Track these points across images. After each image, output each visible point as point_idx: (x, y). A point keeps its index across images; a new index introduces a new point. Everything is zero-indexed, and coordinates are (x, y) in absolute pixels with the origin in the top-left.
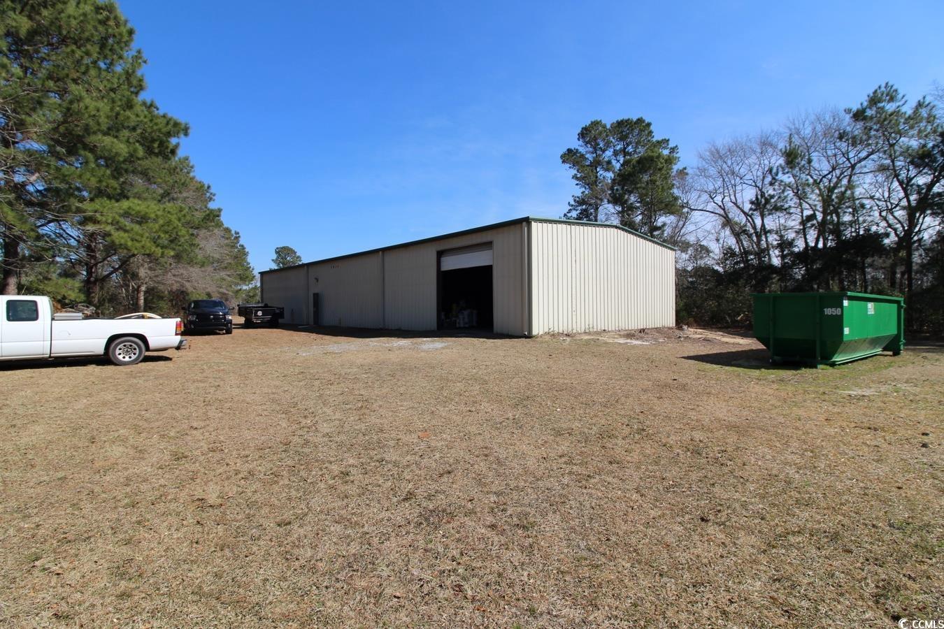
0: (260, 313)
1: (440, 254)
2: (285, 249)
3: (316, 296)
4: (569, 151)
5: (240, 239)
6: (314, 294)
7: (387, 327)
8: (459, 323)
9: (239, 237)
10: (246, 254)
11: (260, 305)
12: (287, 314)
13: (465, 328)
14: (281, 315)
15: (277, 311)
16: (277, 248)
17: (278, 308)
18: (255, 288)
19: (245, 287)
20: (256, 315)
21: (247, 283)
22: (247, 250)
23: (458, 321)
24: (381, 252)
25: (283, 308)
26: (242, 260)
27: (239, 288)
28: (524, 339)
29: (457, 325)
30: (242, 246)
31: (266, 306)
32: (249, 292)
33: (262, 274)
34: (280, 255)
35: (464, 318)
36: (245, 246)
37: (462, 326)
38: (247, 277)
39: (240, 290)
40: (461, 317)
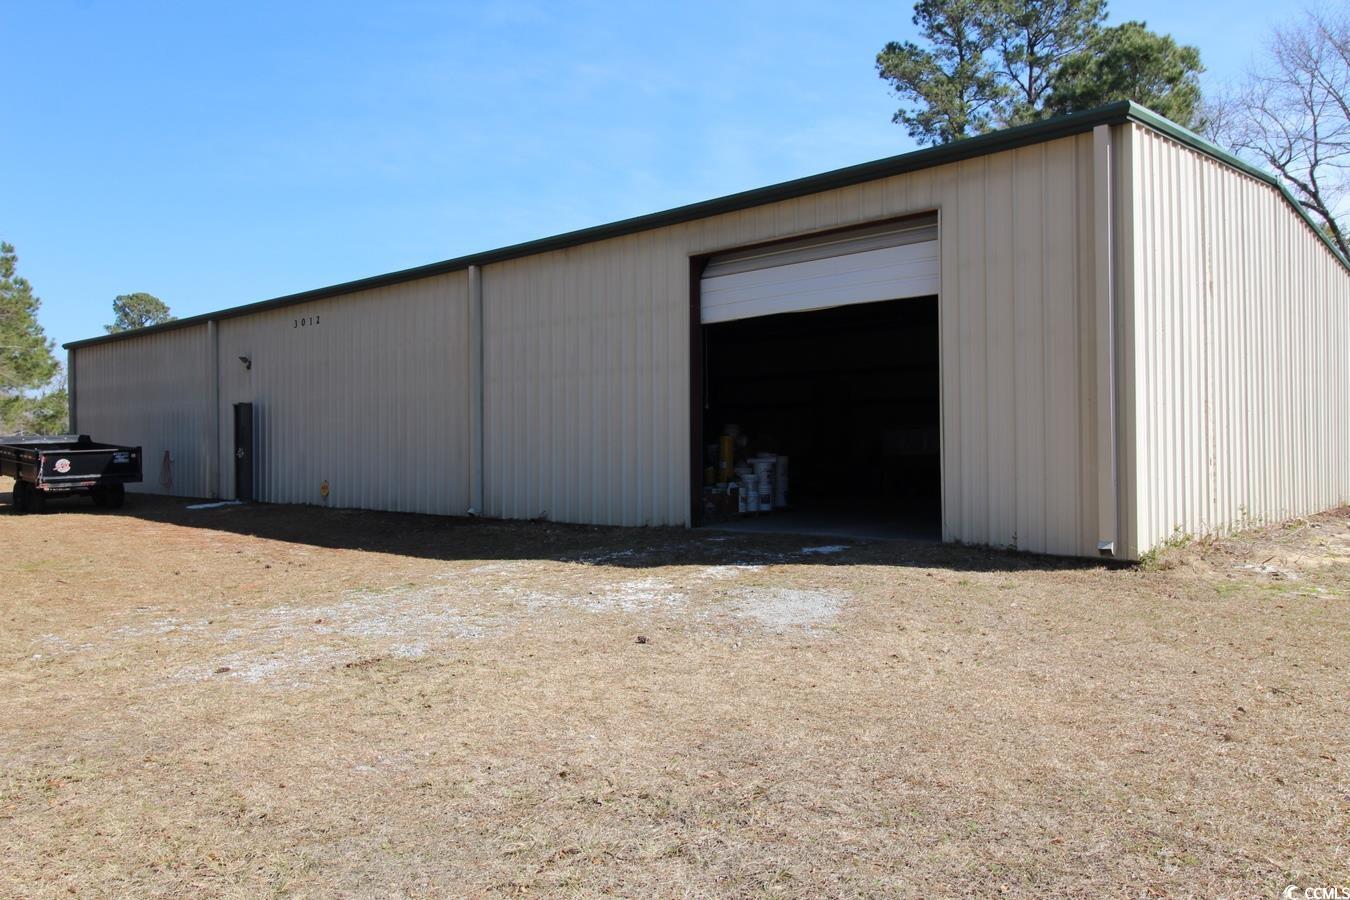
0: (63, 466)
1: (701, 266)
2: (137, 298)
3: (244, 414)
4: (892, 48)
5: (17, 265)
6: (237, 408)
7: (493, 513)
8: (745, 500)
9: (14, 258)
10: (32, 305)
11: (65, 440)
12: (150, 467)
13: (762, 514)
14: (133, 468)
15: (121, 459)
16: (119, 298)
17: (122, 449)
18: (59, 396)
19: (30, 394)
20: (50, 470)
21: (36, 382)
22: (34, 294)
23: (742, 491)
24: (471, 268)
25: (138, 450)
26: (23, 320)
27: (14, 393)
28: (1101, 571)
29: (742, 508)
30: (22, 283)
31: (85, 442)
32: (43, 405)
33: (74, 348)
34: (126, 315)
35: (757, 483)
36: (31, 283)
37: (752, 507)
38: (36, 366)
39: (17, 399)
40: (749, 478)
